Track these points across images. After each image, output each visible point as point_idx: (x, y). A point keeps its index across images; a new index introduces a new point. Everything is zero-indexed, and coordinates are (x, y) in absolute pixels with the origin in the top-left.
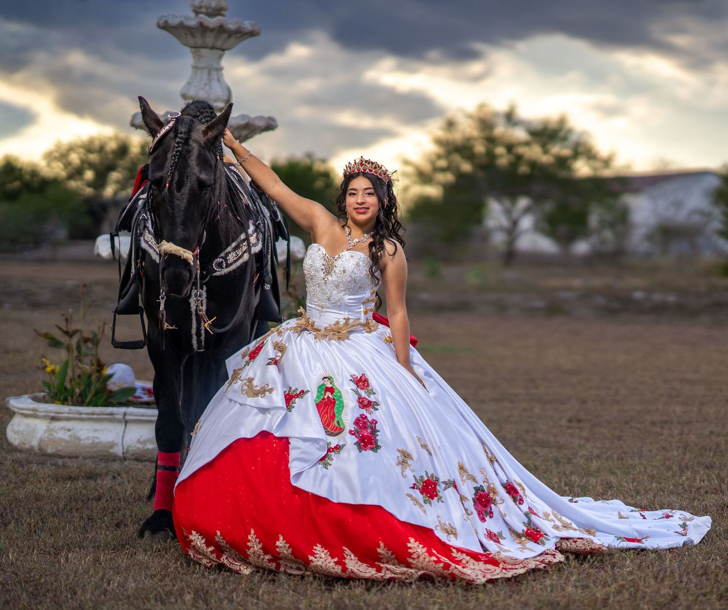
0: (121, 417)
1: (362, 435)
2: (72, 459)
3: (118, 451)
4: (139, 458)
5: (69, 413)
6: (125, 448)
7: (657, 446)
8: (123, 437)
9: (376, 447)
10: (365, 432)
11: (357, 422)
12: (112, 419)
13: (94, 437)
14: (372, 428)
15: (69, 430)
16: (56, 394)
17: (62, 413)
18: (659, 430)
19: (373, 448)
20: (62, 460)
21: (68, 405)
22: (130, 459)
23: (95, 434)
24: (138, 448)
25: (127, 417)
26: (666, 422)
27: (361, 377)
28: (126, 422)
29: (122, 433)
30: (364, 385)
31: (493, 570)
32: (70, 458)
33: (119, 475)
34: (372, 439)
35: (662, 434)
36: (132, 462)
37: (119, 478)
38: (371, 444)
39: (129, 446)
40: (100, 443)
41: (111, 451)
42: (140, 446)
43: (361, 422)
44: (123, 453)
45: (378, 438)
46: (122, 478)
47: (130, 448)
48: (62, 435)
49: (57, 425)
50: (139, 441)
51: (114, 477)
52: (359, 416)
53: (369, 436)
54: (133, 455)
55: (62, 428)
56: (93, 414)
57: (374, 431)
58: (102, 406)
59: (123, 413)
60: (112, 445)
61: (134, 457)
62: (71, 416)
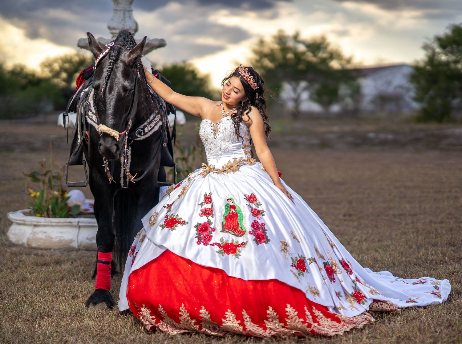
0: (76, 224)
1: (257, 233)
2: (47, 250)
3: (75, 245)
4: (88, 249)
5: (45, 222)
6: (79, 243)
7: (400, 231)
8: (78, 236)
9: (267, 241)
10: (258, 231)
11: (253, 225)
12: (71, 225)
13: (60, 237)
14: (262, 229)
15: (45, 233)
16: (37, 210)
17: (40, 222)
18: (399, 220)
19: (265, 241)
20: (41, 251)
21: (44, 217)
22: (82, 250)
23: (61, 235)
24: (87, 243)
25: (80, 224)
26: (402, 215)
27: (251, 195)
28: (80, 227)
29: (77, 234)
30: (253, 200)
31: (337, 326)
32: (46, 249)
33: (75, 261)
34: (264, 236)
35: (401, 223)
36: (83, 252)
37: (75, 263)
38: (264, 239)
39: (81, 242)
40: (64, 240)
41: (71, 245)
42: (88, 241)
43: (255, 225)
44: (78, 246)
45: (267, 235)
46: (77, 263)
47: (82, 243)
48: (41, 236)
49: (38, 229)
50: (87, 239)
51: (72, 263)
52: (253, 221)
53: (262, 234)
54: (84, 247)
55: (41, 232)
56: (59, 222)
57: (264, 230)
58: (65, 217)
59: (77, 222)
60: (71, 241)
61: (84, 249)
62: (46, 224)
